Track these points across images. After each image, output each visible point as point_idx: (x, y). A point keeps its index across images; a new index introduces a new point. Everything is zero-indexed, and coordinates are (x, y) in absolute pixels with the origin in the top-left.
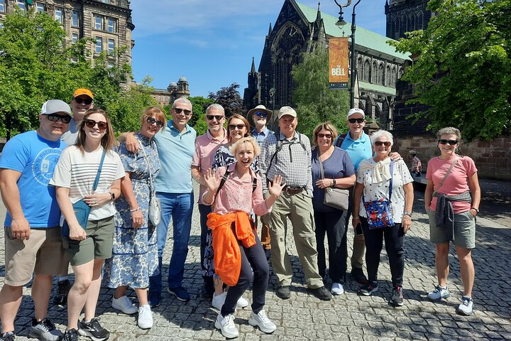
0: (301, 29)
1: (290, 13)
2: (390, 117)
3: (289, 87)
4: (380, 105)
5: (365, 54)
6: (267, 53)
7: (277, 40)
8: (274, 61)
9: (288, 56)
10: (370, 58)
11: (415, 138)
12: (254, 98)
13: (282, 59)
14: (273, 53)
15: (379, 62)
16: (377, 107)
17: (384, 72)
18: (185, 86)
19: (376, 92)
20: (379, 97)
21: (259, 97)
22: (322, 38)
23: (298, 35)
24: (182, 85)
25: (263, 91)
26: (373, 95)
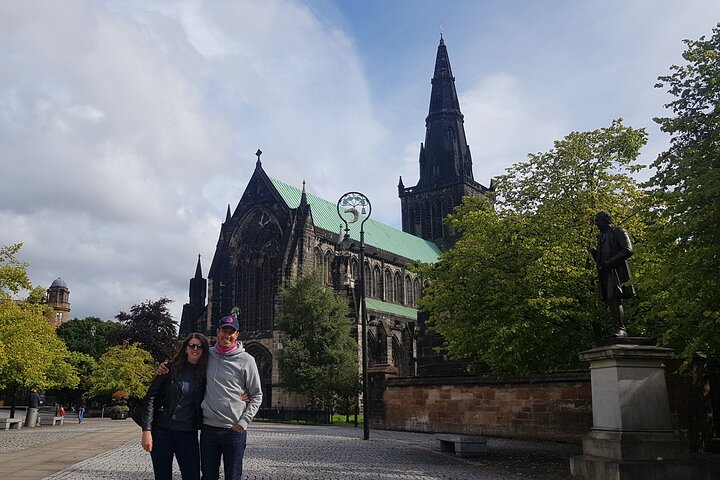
0: (277, 217)
1: (260, 190)
2: (415, 355)
3: (257, 304)
4: (399, 335)
5: (374, 256)
6: (223, 247)
7: (240, 232)
8: (234, 262)
9: (258, 256)
10: (380, 263)
11: (445, 388)
12: (199, 321)
13: (248, 260)
14: (233, 249)
15: (394, 269)
16: (394, 339)
17: (402, 284)
18: (62, 295)
19: (392, 315)
20: (397, 322)
21: (209, 319)
22: (309, 233)
23: (272, 226)
24: (58, 292)
25: (215, 309)
26: (388, 320)
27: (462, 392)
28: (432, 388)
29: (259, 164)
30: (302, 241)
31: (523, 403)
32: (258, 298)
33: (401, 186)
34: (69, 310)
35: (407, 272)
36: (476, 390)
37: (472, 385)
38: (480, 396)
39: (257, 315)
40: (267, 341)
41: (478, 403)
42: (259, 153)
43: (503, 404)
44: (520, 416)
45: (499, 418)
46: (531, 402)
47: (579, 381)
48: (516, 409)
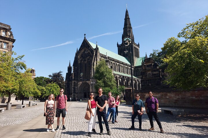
0: (90, 51)
1: (85, 44)
5: (113, 61)
6: (76, 58)
7: (80, 54)
8: (79, 62)
9: (85, 60)
10: (115, 62)
12: (70, 77)
13: (83, 62)
14: (79, 59)
15: (118, 64)
17: (120, 67)
18: (33, 71)
19: (119, 75)
20: (120, 76)
21: (73, 76)
22: (98, 54)
23: (89, 53)
24: (32, 71)
25: (74, 74)
26: (118, 76)
27: (157, 94)
28: (147, 93)
29: (85, 37)
30: (97, 57)
31: (177, 97)
32: (85, 71)
33: (118, 44)
34: (35, 75)
35: (121, 64)
36: (161, 93)
37: (160, 92)
38: (163, 95)
39: (85, 75)
40: (88, 81)
41: (162, 97)
42: (85, 35)
43: (170, 97)
44: (176, 100)
45: (169, 101)
46: (180, 96)
47: (197, 90)
48: (175, 99)
